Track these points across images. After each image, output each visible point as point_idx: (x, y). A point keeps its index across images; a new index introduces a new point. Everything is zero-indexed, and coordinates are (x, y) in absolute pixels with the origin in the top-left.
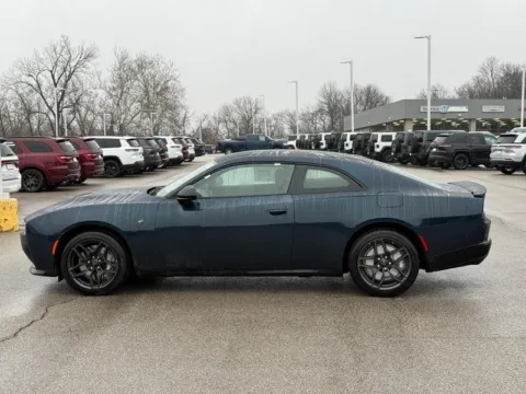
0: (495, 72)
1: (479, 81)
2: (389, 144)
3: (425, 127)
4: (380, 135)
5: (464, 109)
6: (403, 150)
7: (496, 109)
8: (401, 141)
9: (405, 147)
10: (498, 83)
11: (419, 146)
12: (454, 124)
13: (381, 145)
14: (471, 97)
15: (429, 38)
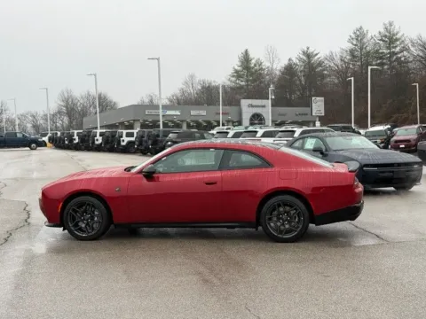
0: (194, 85)
1: (183, 92)
2: (133, 139)
3: (159, 126)
4: (125, 132)
5: (178, 113)
6: (144, 144)
7: (200, 113)
8: (143, 137)
9: (146, 142)
10: (197, 94)
11: (157, 141)
12: (170, 124)
13: (125, 140)
14: (179, 104)
15: (158, 59)
